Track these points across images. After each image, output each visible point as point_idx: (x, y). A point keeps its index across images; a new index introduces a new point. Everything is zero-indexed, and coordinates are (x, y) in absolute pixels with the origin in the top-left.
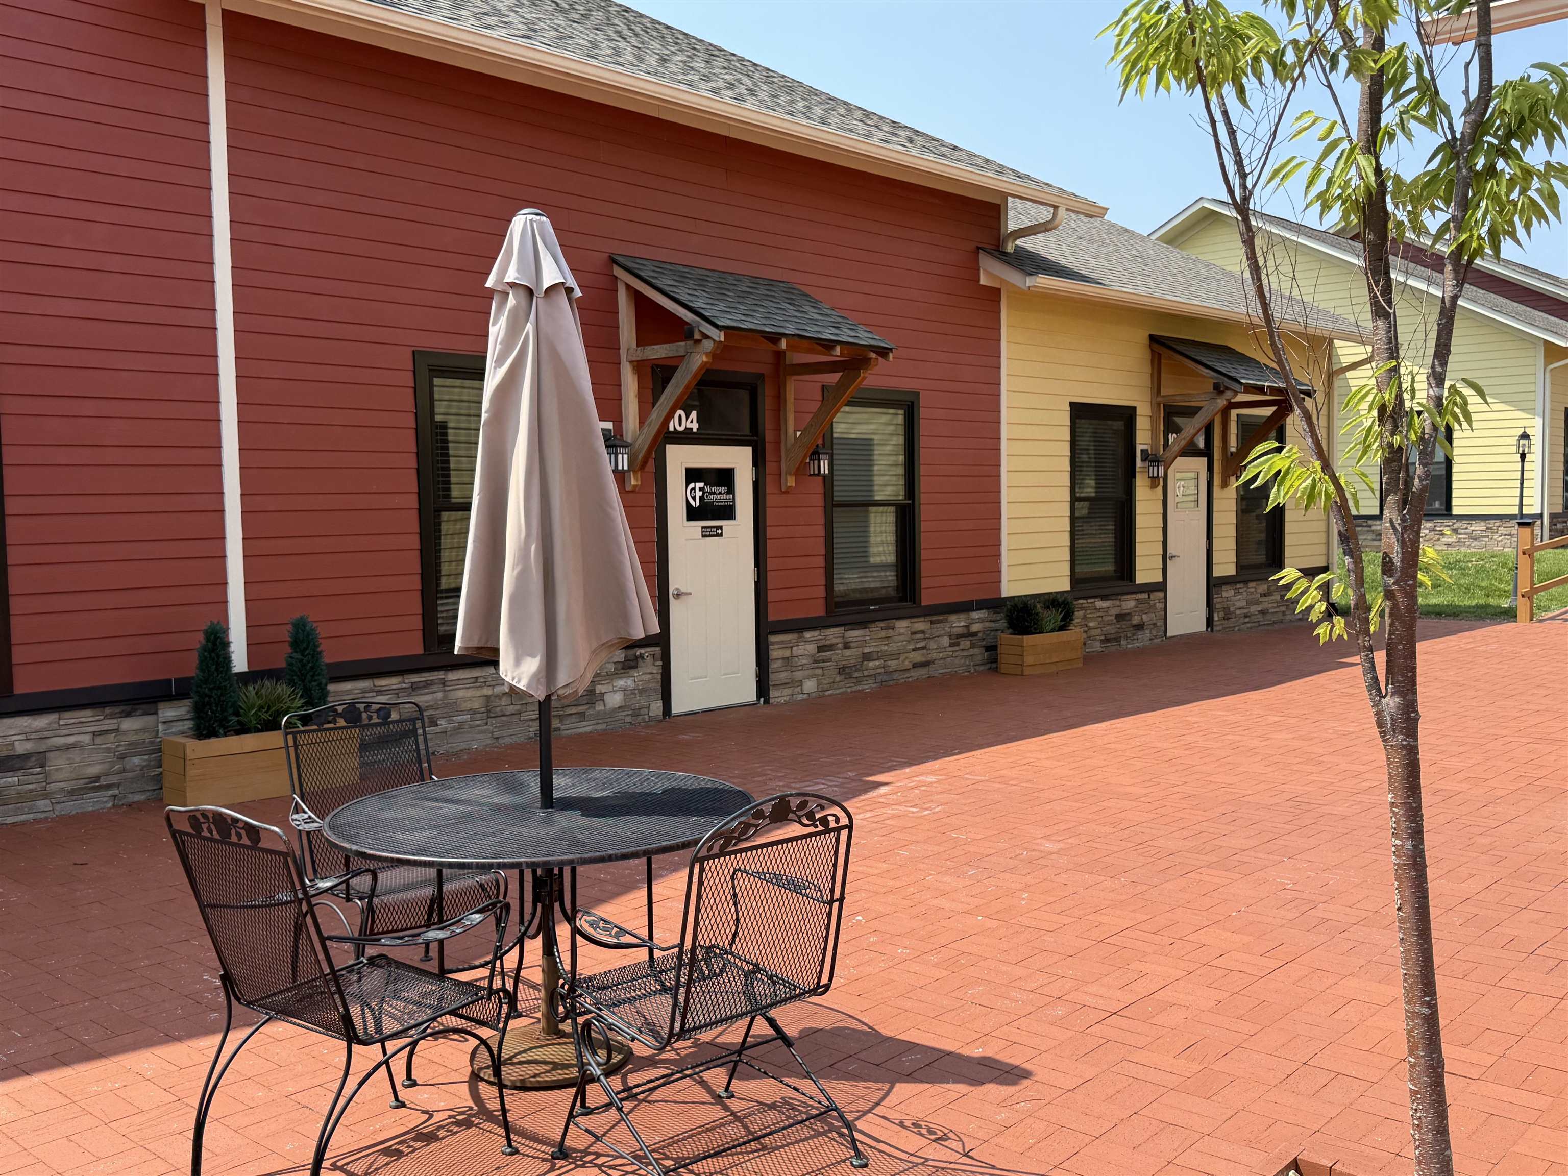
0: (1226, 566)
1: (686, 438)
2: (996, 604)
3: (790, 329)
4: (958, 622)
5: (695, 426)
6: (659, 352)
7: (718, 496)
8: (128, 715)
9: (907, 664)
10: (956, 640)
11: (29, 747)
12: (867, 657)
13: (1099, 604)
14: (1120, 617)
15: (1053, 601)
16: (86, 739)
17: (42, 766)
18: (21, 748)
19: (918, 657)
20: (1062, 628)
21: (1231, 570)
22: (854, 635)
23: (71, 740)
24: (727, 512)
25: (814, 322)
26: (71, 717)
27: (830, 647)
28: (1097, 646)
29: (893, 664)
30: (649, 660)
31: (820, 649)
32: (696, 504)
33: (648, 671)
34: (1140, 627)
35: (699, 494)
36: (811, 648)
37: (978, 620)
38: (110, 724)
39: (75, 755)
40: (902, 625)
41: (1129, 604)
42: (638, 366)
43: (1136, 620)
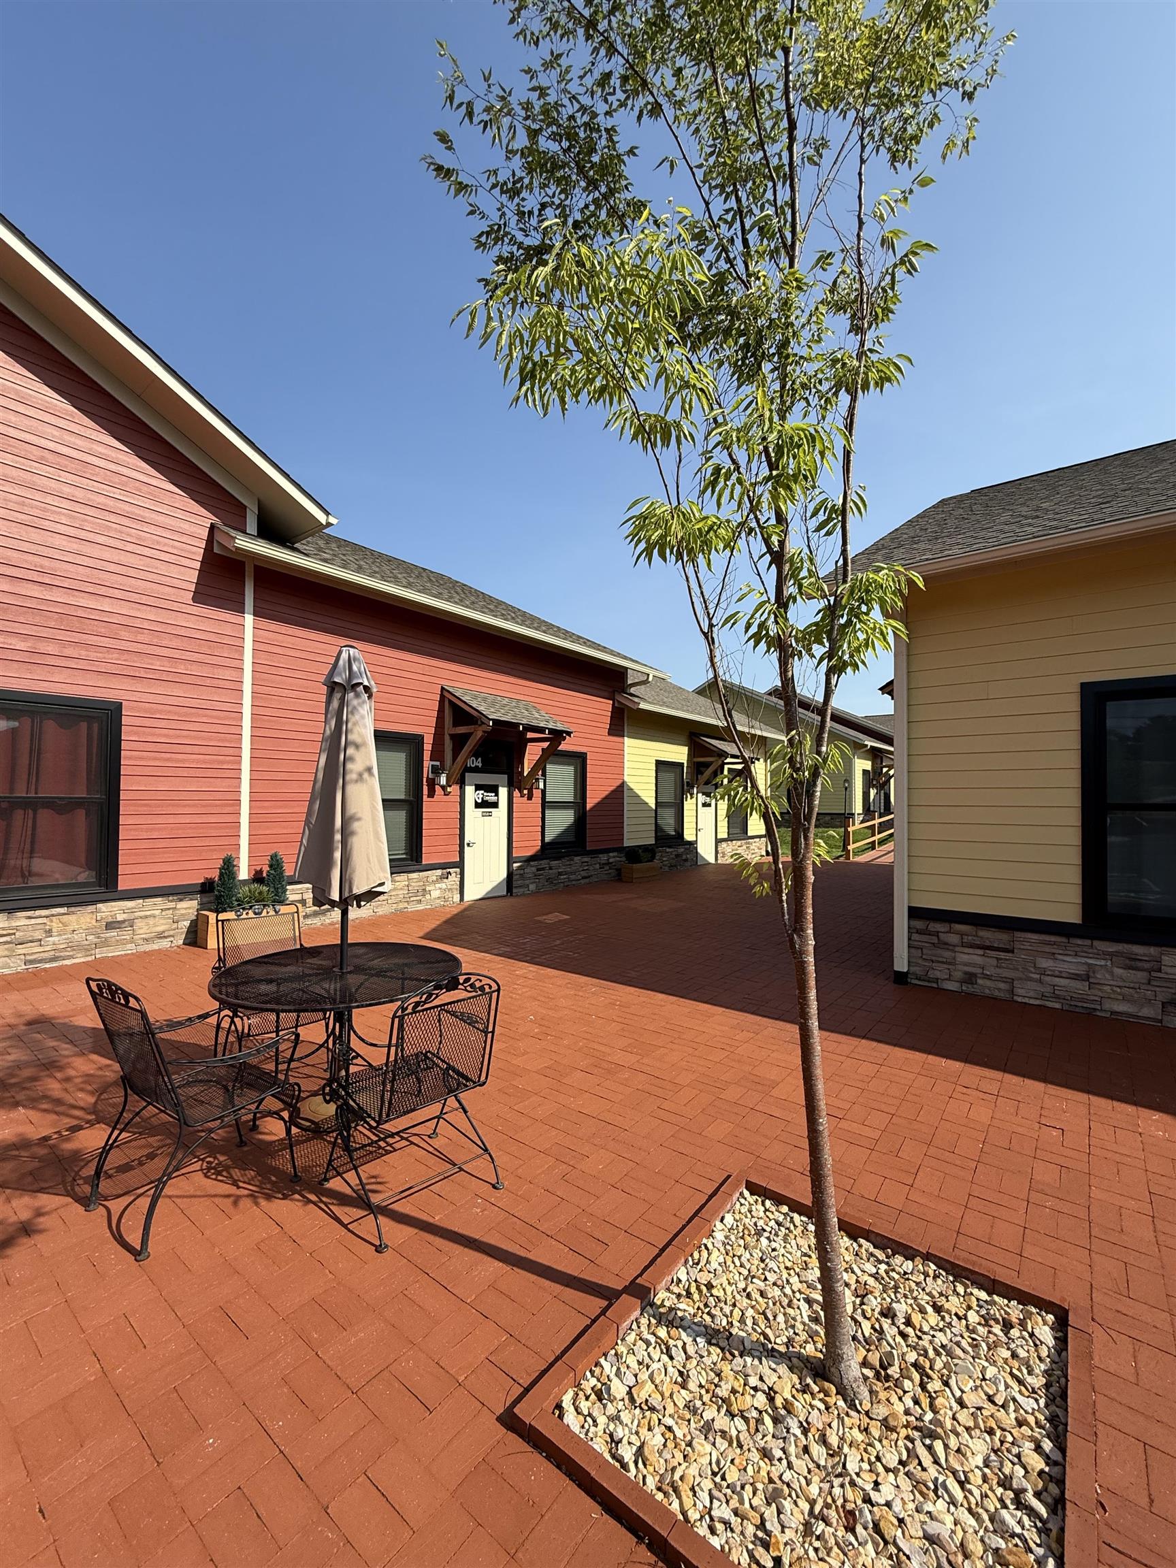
0: (723, 834)
1: (475, 770)
2: (621, 849)
3: (525, 721)
4: (603, 858)
5: (480, 765)
6: (462, 730)
7: (491, 797)
8: (181, 900)
9: (580, 877)
10: (602, 866)
11: (124, 916)
12: (560, 874)
13: (668, 850)
14: (677, 856)
15: (646, 848)
16: (157, 913)
17: (132, 926)
18: (120, 918)
19: (584, 874)
20: (651, 861)
21: (725, 836)
22: (554, 863)
23: (148, 913)
24: (495, 805)
25: (537, 719)
26: (150, 901)
27: (543, 869)
28: (667, 869)
29: (573, 877)
30: (454, 875)
31: (538, 870)
32: (480, 801)
33: (454, 879)
34: (686, 860)
35: (481, 796)
36: (534, 869)
37: (613, 857)
38: (172, 905)
39: (151, 921)
40: (577, 859)
41: (681, 850)
42: (452, 736)
43: (684, 857)
